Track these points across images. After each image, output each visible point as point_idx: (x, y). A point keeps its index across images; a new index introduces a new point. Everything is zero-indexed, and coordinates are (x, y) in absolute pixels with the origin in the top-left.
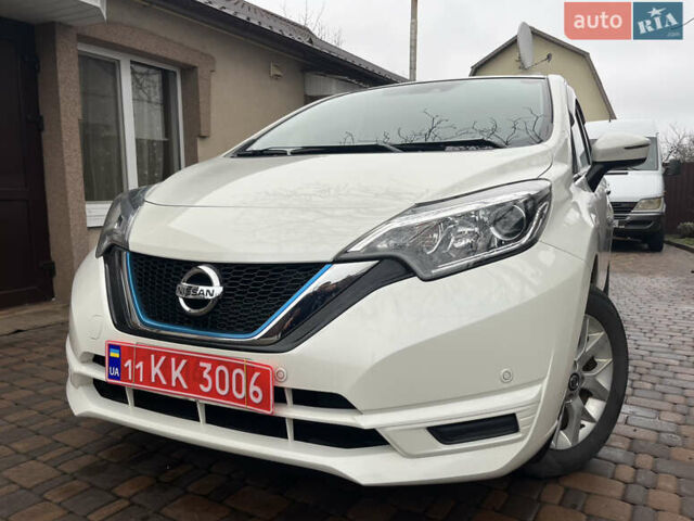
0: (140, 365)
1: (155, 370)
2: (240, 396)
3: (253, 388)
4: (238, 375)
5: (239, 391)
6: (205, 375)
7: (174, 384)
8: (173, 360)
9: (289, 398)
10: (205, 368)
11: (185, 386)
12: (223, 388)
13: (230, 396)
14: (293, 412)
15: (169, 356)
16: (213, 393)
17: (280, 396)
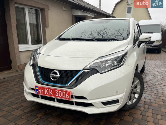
0: (43, 91)
1: (46, 92)
2: (64, 97)
3: (67, 96)
4: (64, 93)
5: (64, 96)
6: (57, 93)
7: (50, 95)
8: (50, 90)
9: (74, 97)
10: (56, 91)
11: (52, 95)
12: (60, 95)
13: (62, 97)
14: (75, 100)
15: (49, 89)
16: (58, 96)
17: (72, 97)
